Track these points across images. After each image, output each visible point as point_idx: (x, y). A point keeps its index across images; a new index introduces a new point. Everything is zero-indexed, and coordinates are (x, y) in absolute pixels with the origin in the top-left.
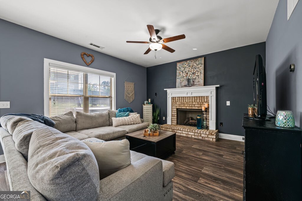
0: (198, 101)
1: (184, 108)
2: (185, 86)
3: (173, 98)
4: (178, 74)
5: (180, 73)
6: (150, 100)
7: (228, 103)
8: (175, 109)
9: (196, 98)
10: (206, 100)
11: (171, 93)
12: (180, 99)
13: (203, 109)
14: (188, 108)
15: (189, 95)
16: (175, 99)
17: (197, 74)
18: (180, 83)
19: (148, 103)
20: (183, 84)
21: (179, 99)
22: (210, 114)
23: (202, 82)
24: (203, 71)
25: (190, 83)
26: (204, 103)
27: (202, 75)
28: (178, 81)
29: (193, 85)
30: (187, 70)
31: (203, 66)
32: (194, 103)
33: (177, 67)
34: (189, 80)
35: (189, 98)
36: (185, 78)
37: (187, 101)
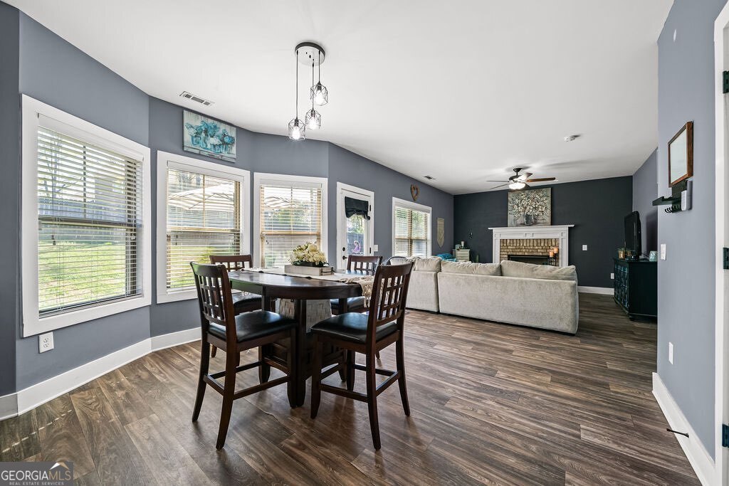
0: (542, 245)
1: (520, 254)
2: (523, 224)
3: (502, 241)
4: (510, 208)
5: (513, 207)
6: (463, 243)
7: (585, 248)
8: (506, 256)
9: (539, 241)
10: (554, 243)
11: (499, 234)
12: (515, 241)
13: (551, 255)
14: (526, 254)
15: (529, 237)
16: (505, 241)
17: (540, 210)
18: (514, 220)
19: (461, 248)
20: (519, 222)
21: (512, 242)
22: (560, 261)
23: (548, 220)
24: (549, 206)
25: (530, 221)
26: (551, 248)
27: (549, 211)
28: (511, 217)
29: (535, 223)
30: (525, 203)
31: (550, 199)
32: (537, 248)
33: (509, 198)
34: (528, 217)
35: (528, 241)
36: (522, 213)
37: (525, 245)
